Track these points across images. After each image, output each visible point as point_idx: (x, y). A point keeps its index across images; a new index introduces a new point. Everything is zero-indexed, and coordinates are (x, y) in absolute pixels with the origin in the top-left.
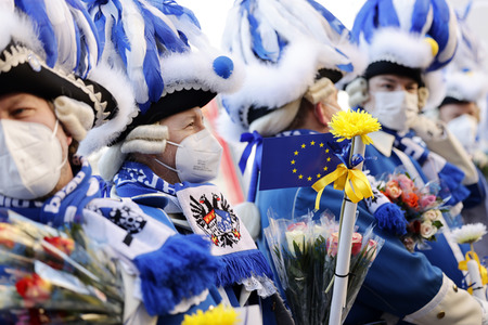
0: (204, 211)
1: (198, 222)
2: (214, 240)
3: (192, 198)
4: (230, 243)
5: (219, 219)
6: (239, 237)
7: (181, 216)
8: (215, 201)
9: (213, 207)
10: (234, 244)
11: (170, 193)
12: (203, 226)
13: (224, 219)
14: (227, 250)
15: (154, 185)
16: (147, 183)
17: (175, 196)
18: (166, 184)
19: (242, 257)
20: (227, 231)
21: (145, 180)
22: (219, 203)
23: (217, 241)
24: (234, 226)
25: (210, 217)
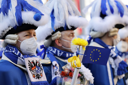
0: (32, 66)
1: (30, 69)
2: (34, 76)
3: (29, 61)
4: (39, 78)
5: (37, 69)
6: (42, 76)
7: (25, 66)
8: (37, 63)
9: (35, 65)
10: (40, 79)
11: (22, 58)
12: (31, 71)
13: (38, 69)
14: (37, 80)
15: (17, 54)
16: (15, 53)
17: (24, 59)
18: (21, 55)
19: (41, 83)
20: (39, 73)
21: (15, 52)
22: (38, 64)
23: (35, 77)
24: (41, 72)
25: (34, 68)
